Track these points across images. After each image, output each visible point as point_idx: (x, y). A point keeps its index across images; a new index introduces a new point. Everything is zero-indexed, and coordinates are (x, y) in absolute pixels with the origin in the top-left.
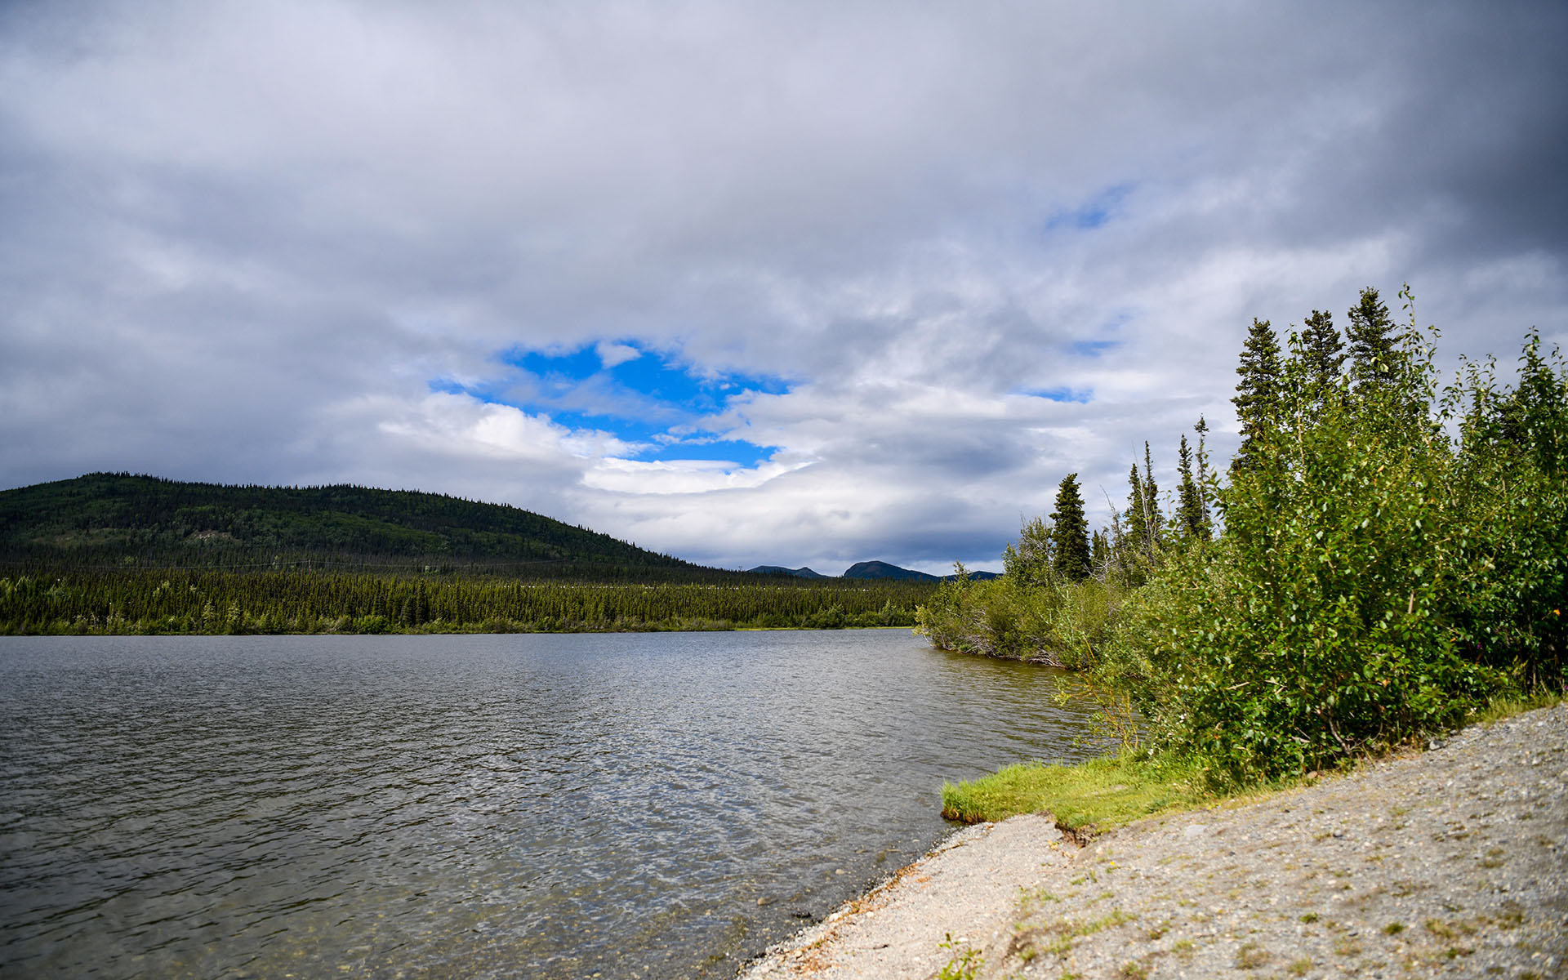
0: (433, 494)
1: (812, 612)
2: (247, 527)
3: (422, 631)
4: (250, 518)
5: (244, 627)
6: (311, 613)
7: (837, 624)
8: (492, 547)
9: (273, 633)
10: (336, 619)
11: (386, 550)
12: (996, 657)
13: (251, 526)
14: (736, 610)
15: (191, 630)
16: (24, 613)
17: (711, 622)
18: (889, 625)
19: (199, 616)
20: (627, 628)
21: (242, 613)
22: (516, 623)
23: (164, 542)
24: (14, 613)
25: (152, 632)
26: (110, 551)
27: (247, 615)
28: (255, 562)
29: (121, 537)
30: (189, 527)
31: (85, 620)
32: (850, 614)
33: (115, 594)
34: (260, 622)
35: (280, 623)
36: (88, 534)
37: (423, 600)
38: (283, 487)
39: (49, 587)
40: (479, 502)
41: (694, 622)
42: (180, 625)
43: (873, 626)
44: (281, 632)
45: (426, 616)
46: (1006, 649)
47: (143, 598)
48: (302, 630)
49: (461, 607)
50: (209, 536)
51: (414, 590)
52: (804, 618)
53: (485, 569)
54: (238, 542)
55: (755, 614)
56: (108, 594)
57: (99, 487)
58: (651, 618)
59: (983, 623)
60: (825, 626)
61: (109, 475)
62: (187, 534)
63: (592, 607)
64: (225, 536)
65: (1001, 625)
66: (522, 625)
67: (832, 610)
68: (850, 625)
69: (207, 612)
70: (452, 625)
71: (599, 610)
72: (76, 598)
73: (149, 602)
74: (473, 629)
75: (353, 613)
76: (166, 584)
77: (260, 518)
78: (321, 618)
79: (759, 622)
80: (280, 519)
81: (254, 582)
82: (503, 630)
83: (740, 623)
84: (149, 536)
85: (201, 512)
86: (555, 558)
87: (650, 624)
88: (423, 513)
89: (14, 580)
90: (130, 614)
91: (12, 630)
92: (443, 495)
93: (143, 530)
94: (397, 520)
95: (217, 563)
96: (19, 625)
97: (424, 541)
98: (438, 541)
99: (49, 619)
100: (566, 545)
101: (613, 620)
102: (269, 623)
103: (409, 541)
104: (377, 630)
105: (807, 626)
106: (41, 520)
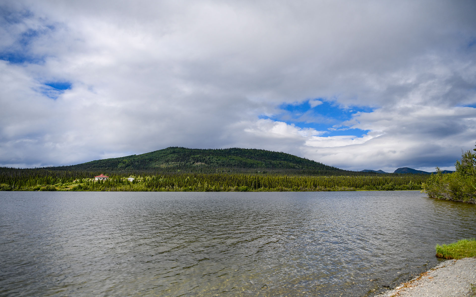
0: (260, 150)
1: (383, 185)
2: (209, 161)
3: (258, 191)
4: (209, 158)
5: (209, 189)
6: (227, 185)
7: (392, 189)
8: (278, 165)
9: (217, 191)
10: (234, 187)
11: (247, 167)
12: (453, 201)
13: (210, 160)
14: (357, 184)
15: (195, 190)
16: (154, 186)
17: (348, 188)
18: (411, 189)
19: (197, 186)
20: (321, 190)
21: (208, 185)
22: (286, 188)
23: (187, 165)
24: (151, 185)
25: (185, 191)
26: (174, 168)
27: (210, 186)
28: (211, 171)
29: (177, 165)
30: (194, 161)
31: (168, 188)
32: (397, 186)
33: (176, 180)
35: (218, 188)
37: (258, 181)
38: (218, 149)
39: (159, 179)
40: (274, 152)
41: (342, 188)
42: (192, 189)
43: (405, 189)
44: (219, 191)
45: (259, 187)
46: (457, 198)
47: (183, 181)
48: (225, 190)
49: (269, 183)
50: (199, 163)
51: (256, 178)
52: (380, 187)
53: (276, 172)
54: (207, 165)
55: (363, 186)
56: (174, 180)
57: (171, 151)
58: (328, 187)
59: (448, 189)
60: (388, 190)
61: (173, 147)
62: (193, 163)
63: (309, 183)
64: (203, 164)
65: (455, 189)
66: (287, 189)
67: (390, 184)
68: (397, 189)
69: (199, 185)
70: (267, 189)
71: (312, 184)
72: (166, 181)
73: (184, 182)
74: (273, 190)
75: (238, 185)
76: (188, 177)
77: (212, 158)
78: (230, 187)
79: (365, 188)
80: (217, 158)
81: (211, 176)
82: (282, 191)
83: (358, 188)
84: (183, 164)
85: (196, 157)
86: (297, 168)
87: (328, 189)
88: (257, 155)
89: (151, 176)
90: (180, 186)
91: (151, 190)
92: (263, 150)
93: (182, 162)
94: (250, 158)
95: (201, 171)
96: (153, 188)
97: (258, 164)
98: (262, 164)
99: (160, 187)
100: (300, 164)
101: (316, 187)
102: (216, 188)
103: (254, 164)
104: (246, 190)
105: (381, 190)
106: (157, 160)
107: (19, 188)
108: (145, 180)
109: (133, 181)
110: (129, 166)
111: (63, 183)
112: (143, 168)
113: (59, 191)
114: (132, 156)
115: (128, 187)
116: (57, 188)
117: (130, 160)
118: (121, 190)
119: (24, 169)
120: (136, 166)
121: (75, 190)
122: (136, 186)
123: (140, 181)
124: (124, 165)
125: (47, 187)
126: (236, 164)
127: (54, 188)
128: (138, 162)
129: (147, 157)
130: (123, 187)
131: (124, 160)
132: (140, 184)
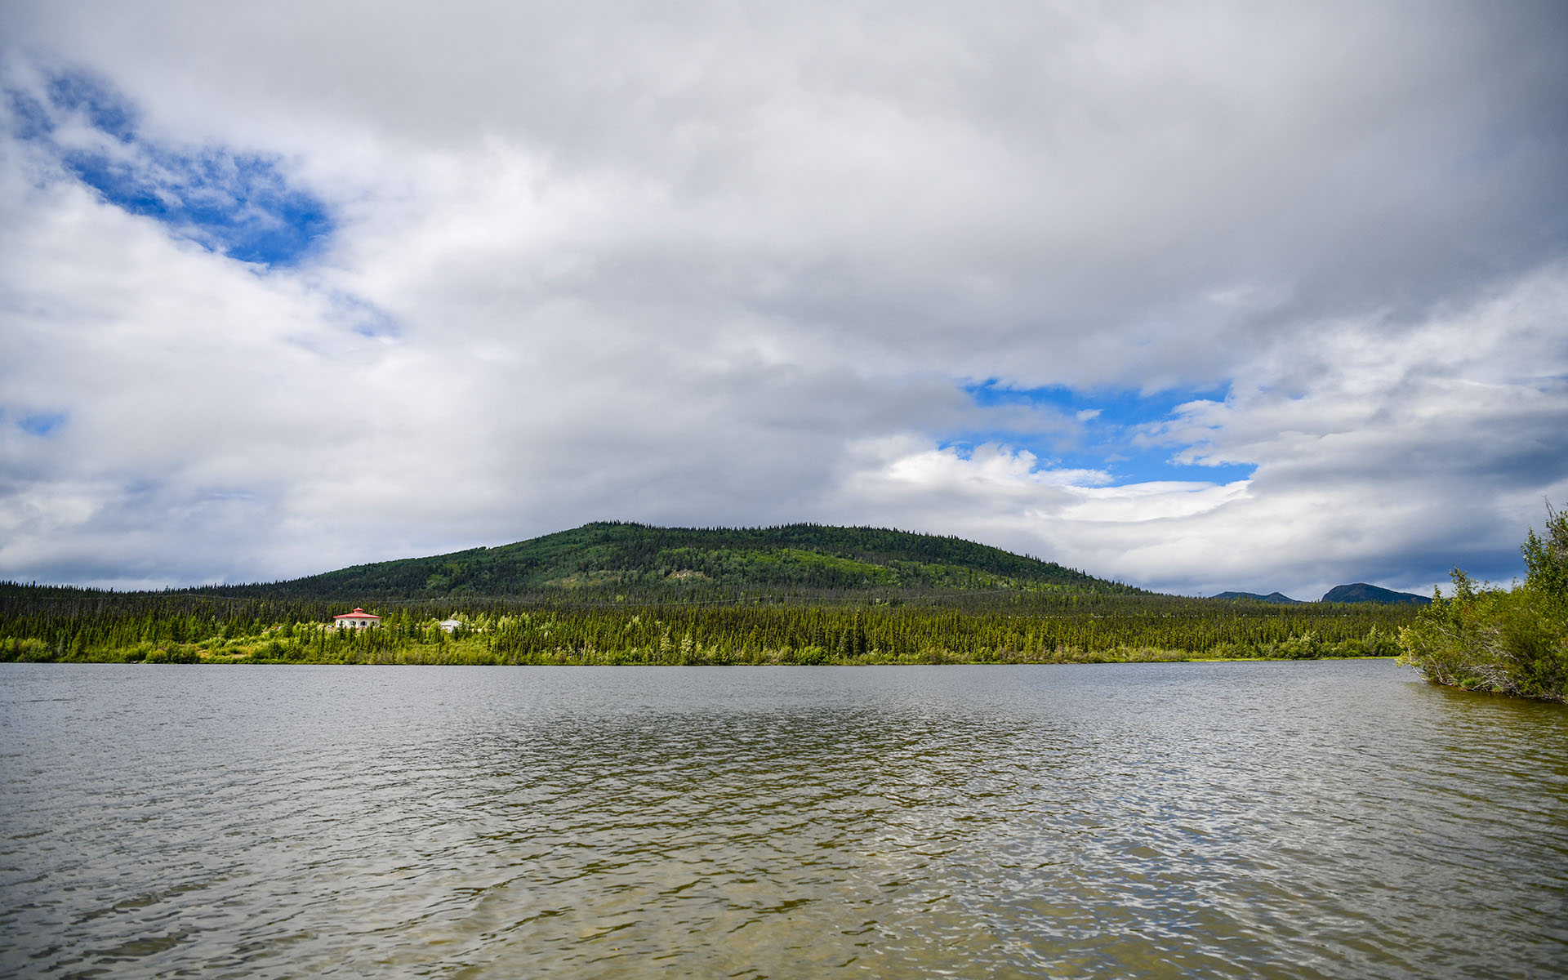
1: (1280, 641)
2: (717, 566)
3: (859, 662)
4: (719, 558)
5: (696, 659)
6: (756, 645)
7: (1311, 654)
8: (940, 579)
9: (721, 664)
10: (778, 650)
11: (841, 585)
12: (1522, 697)
13: (720, 565)
14: (1191, 639)
15: (652, 661)
16: (518, 645)
17: (1162, 652)
18: (1376, 655)
19: (657, 647)
20: (1068, 659)
21: (694, 644)
22: (952, 654)
23: (648, 582)
24: (510, 645)
25: (618, 662)
26: (603, 590)
28: (723, 598)
29: (613, 578)
30: (668, 567)
31: (564, 651)
32: (1327, 643)
33: (594, 627)
34: (711, 652)
35: (728, 654)
37: (861, 632)
41: (1143, 652)
42: (642, 656)
43: (1357, 655)
44: (729, 663)
45: (863, 648)
46: (1538, 685)
47: (615, 631)
48: (748, 661)
50: (685, 575)
52: (1270, 647)
53: (933, 601)
54: (710, 580)
55: (1212, 644)
56: (588, 626)
57: (595, 534)
58: (1095, 648)
59: (1497, 647)
60: (1298, 656)
61: (604, 524)
62: (667, 574)
64: (699, 575)
65: (1526, 651)
66: (958, 655)
67: (1306, 638)
68: (1327, 654)
69: (665, 643)
70: (889, 655)
72: (562, 631)
73: (620, 635)
74: (909, 660)
75: (794, 644)
76: (636, 619)
77: (728, 558)
78: (765, 649)
79: (1219, 653)
80: (745, 558)
82: (938, 661)
83: (1195, 653)
84: (635, 577)
85: (678, 553)
87: (1093, 654)
88: (875, 548)
90: (602, 646)
91: (506, 661)
93: (631, 571)
94: (850, 556)
96: (512, 655)
97: (875, 575)
98: (889, 574)
99: (536, 650)
100: (1013, 575)
101: (1053, 650)
102: (718, 655)
103: (861, 575)
104: (817, 661)
105: (1276, 656)
106: (552, 565)
107: (80, 652)
108: (494, 629)
109: (456, 629)
110: (463, 582)
111: (228, 637)
112: (507, 589)
113: (206, 663)
114: (473, 552)
115: (432, 650)
116: (202, 654)
117: (466, 565)
118: (409, 661)
120: (484, 583)
121: (258, 658)
122: (460, 648)
123: (480, 630)
124: (446, 581)
125: (170, 651)
126: (806, 575)
127: (193, 653)
128: (491, 569)
129: (519, 556)
130: (416, 651)
131: (448, 566)
132: (476, 639)
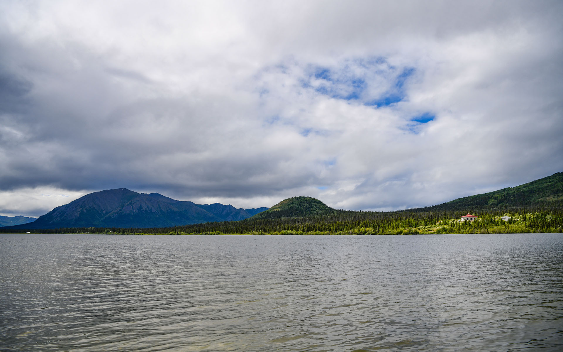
16: (538, 225)
24: (535, 225)
31: (561, 227)
36: (558, 196)
39: (546, 216)
57: (559, 178)
72: (556, 219)
89: (533, 214)
91: (535, 231)
96: (537, 229)
99: (547, 227)
106: (540, 192)
107: (383, 232)
108: (525, 219)
109: (509, 220)
110: (503, 202)
111: (426, 225)
112: (522, 203)
113: (421, 234)
114: (505, 190)
115: (503, 228)
116: (419, 231)
117: (503, 195)
118: (494, 232)
119: (388, 213)
120: (512, 202)
121: (438, 232)
122: (513, 227)
123: (519, 220)
124: (496, 201)
125: (410, 231)
127: (417, 231)
128: (514, 196)
129: (525, 189)
130: (495, 228)
131: (496, 195)
132: (518, 223)
